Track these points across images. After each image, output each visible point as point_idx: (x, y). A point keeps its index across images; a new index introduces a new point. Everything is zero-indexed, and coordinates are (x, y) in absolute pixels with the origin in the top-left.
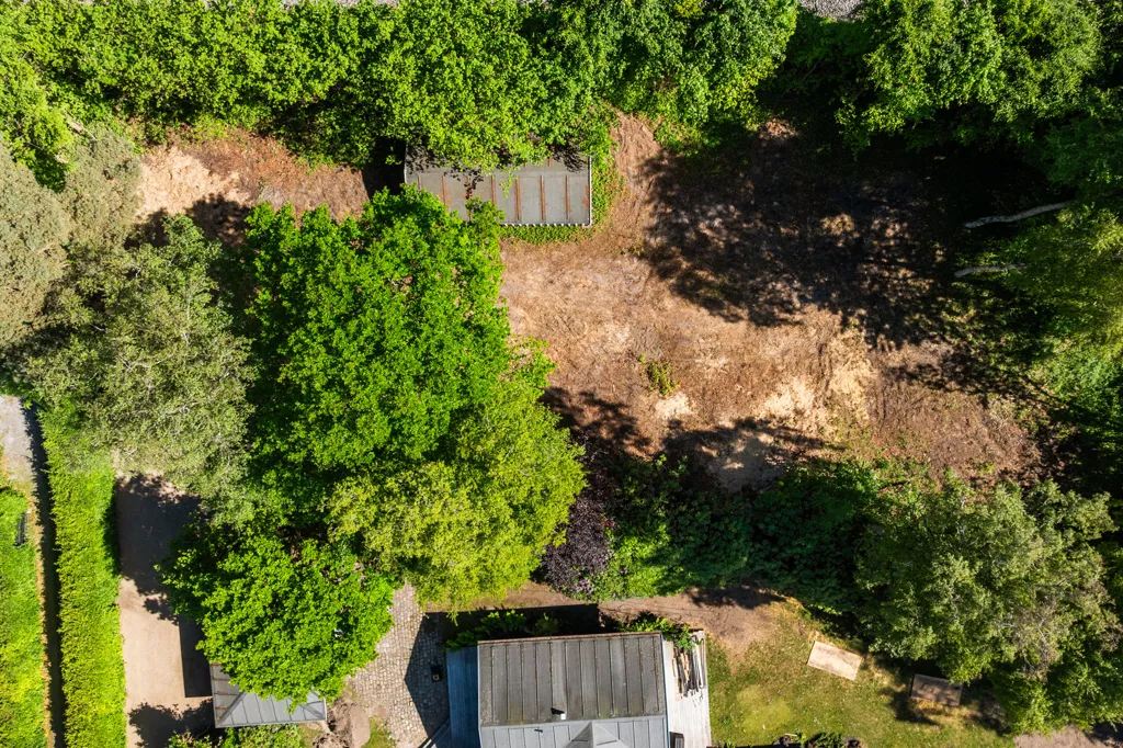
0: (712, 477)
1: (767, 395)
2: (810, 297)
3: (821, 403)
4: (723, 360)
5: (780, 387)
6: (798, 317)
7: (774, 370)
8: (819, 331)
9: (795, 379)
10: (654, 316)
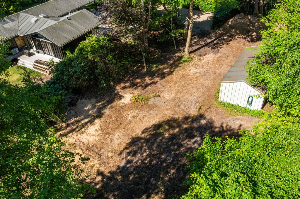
0: (90, 98)
1: (101, 126)
2: (128, 165)
3: (77, 143)
4: (129, 118)
5: (99, 132)
6: (124, 155)
7: (108, 133)
8: (108, 157)
9: (97, 139)
10: (167, 107)
